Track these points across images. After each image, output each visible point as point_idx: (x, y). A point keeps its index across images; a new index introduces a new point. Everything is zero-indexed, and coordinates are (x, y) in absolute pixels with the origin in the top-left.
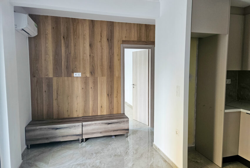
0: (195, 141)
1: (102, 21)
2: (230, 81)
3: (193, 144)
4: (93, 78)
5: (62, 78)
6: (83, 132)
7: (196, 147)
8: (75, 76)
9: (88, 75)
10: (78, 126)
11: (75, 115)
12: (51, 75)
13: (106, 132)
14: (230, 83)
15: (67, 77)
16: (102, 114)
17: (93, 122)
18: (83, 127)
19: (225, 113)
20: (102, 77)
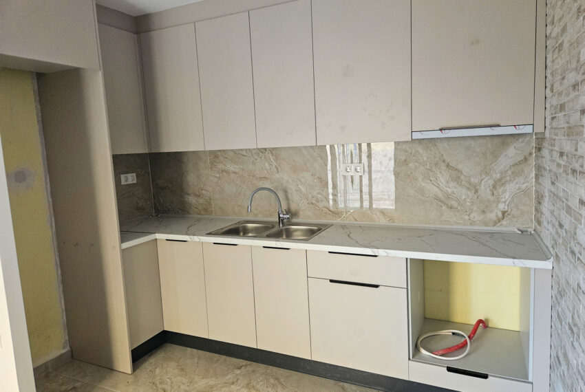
0: (67, 338)
2: (135, 177)
3: (64, 348)
7: (72, 351)
14: (135, 182)
19: (123, 251)
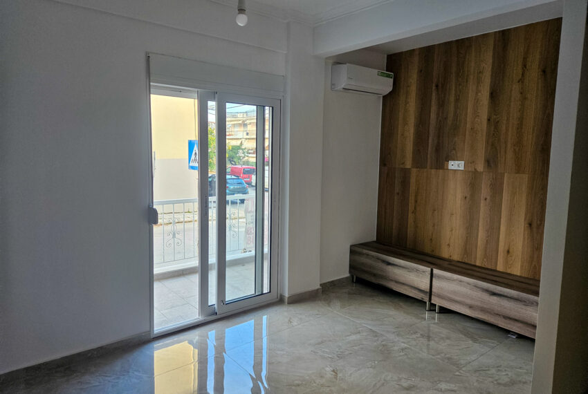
1: (533, 24)
4: (491, 174)
5: (426, 170)
6: (433, 290)
8: (450, 167)
9: (480, 167)
10: (424, 272)
11: (445, 254)
12: (408, 165)
13: (483, 310)
15: (437, 169)
16: (509, 271)
17: (456, 276)
18: (434, 279)
20: (517, 175)
